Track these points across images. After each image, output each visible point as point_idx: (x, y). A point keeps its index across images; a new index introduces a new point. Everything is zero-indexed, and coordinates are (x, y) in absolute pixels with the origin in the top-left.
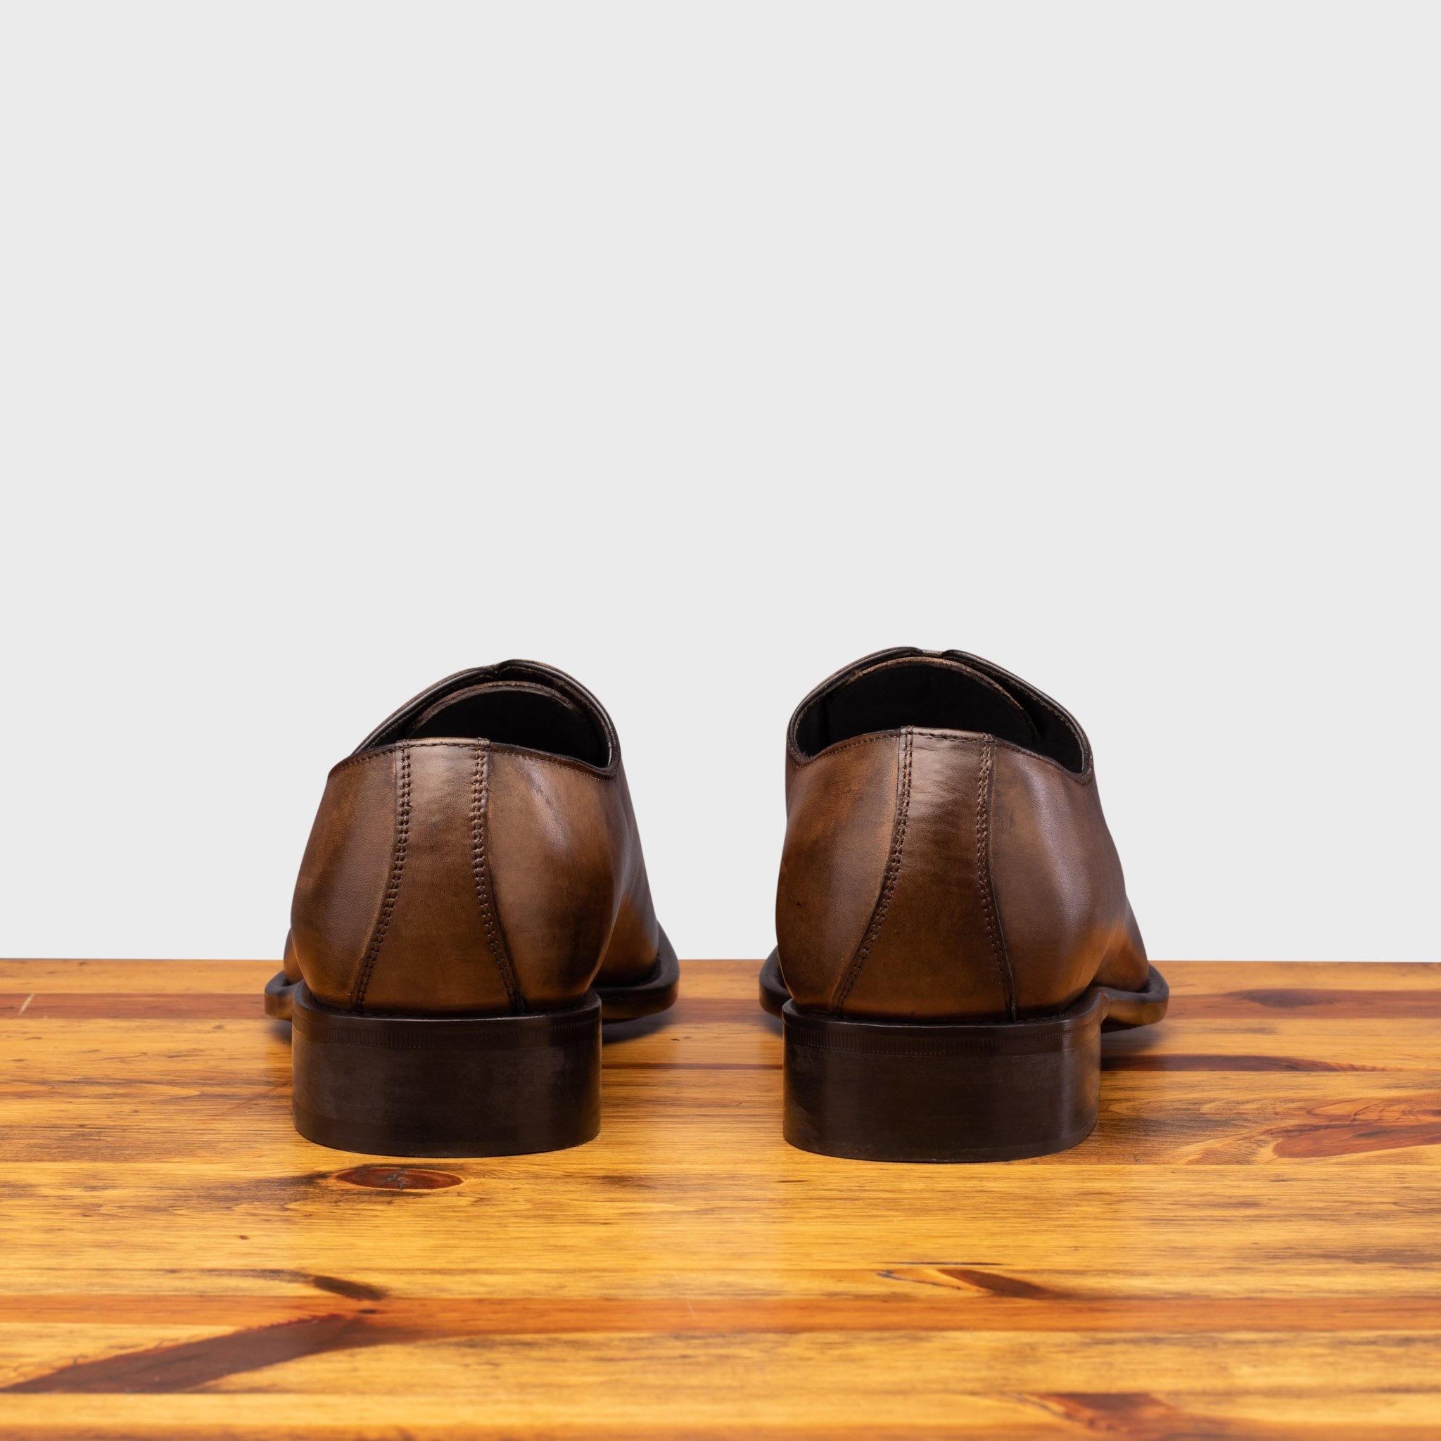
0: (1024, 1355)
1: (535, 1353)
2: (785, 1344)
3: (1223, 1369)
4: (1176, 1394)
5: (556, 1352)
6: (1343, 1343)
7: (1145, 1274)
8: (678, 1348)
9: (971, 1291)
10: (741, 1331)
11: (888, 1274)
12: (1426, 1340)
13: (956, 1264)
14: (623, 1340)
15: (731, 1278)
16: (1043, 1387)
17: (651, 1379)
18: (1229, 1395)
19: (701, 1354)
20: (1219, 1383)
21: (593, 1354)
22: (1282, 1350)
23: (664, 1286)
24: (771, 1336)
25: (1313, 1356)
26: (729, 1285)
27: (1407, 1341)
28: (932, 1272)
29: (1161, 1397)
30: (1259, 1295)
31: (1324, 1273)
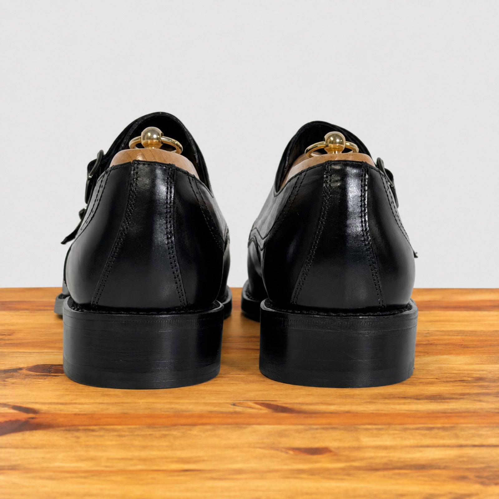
0: (281, 434)
1: (94, 433)
2: (190, 430)
3: (358, 439)
4: (338, 448)
5: (102, 433)
6: (406, 429)
7: (334, 404)
8: (149, 432)
9: (265, 411)
10: (174, 425)
11: (234, 405)
12: (439, 428)
13: (262, 401)
14: (128, 428)
15: (173, 406)
16: (288, 445)
17: (137, 443)
18: (358, 448)
19: (157, 434)
20: (355, 444)
21: (115, 433)
22: (383, 432)
23: (146, 409)
24: (186, 427)
25: (394, 434)
26: (172, 408)
27: (430, 429)
28: (251, 404)
29: (332, 449)
30: (377, 412)
31: (404, 404)
